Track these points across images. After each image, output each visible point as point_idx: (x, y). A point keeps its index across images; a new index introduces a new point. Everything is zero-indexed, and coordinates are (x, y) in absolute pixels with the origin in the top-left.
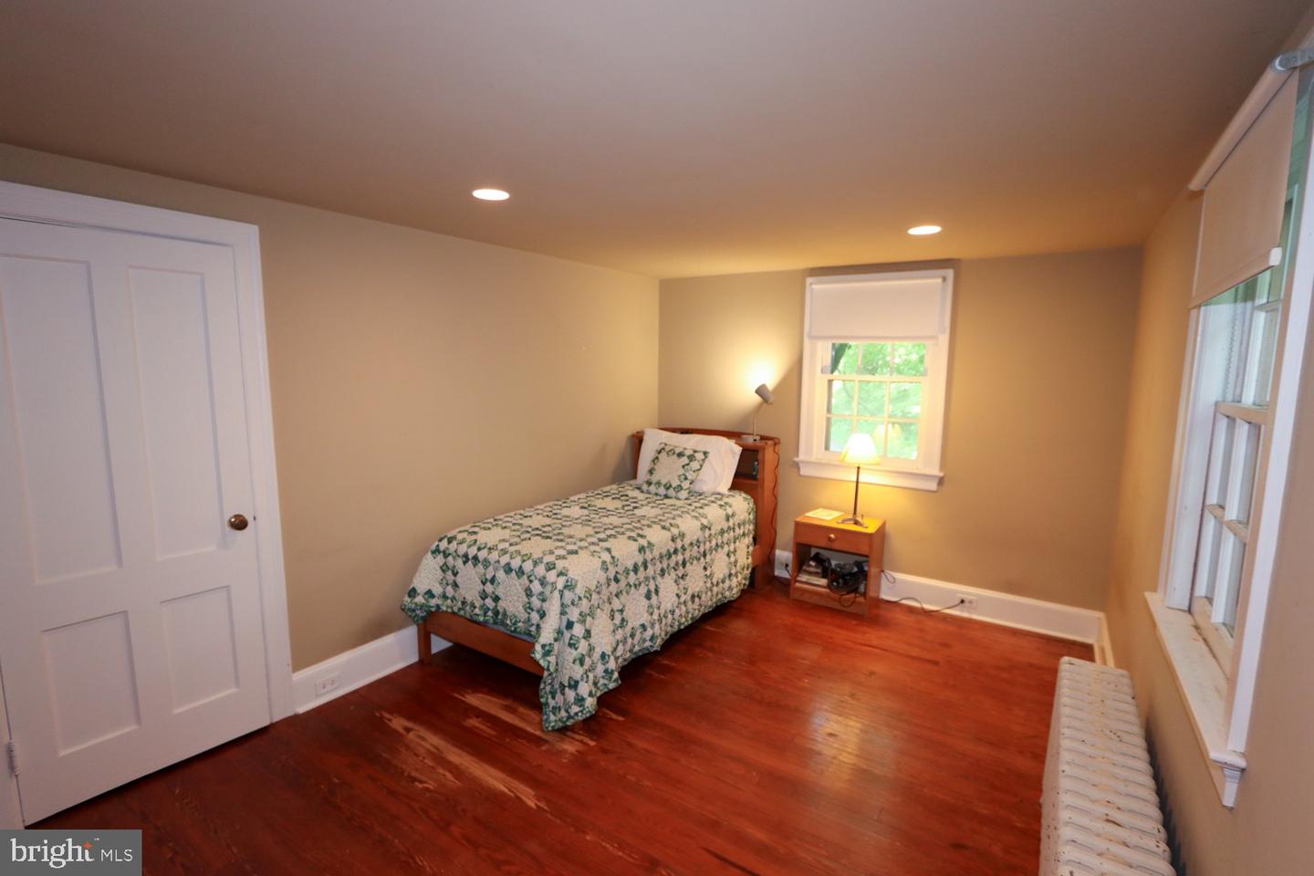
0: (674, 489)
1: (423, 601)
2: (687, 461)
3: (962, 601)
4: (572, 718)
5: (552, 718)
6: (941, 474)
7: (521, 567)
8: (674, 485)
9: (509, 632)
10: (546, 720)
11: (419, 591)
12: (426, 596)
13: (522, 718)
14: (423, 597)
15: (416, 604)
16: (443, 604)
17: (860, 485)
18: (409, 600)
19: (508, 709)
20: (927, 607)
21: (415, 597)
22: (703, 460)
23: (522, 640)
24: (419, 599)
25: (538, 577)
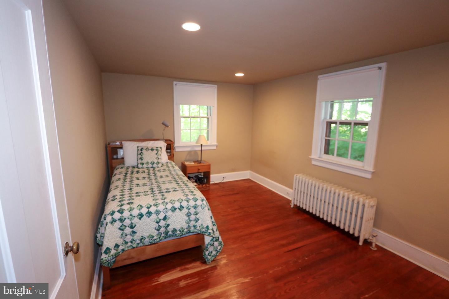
0: (156, 163)
1: (115, 251)
2: (157, 152)
3: (224, 178)
4: (219, 251)
5: (209, 257)
6: (217, 144)
7: (181, 206)
8: (155, 162)
9: (179, 237)
10: (208, 260)
11: (111, 248)
12: (116, 248)
13: (192, 268)
14: (114, 249)
15: (112, 256)
16: (125, 248)
17: (202, 151)
18: (107, 256)
19: (182, 270)
20: (216, 182)
21: (110, 252)
22: (161, 150)
23: (187, 236)
24: (113, 252)
25: (192, 206)
